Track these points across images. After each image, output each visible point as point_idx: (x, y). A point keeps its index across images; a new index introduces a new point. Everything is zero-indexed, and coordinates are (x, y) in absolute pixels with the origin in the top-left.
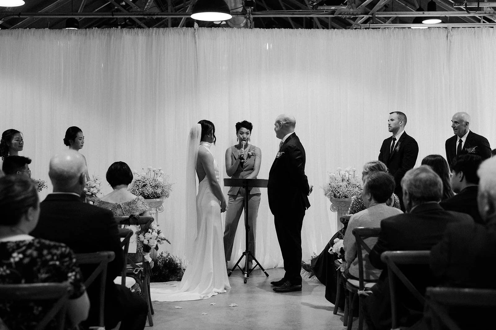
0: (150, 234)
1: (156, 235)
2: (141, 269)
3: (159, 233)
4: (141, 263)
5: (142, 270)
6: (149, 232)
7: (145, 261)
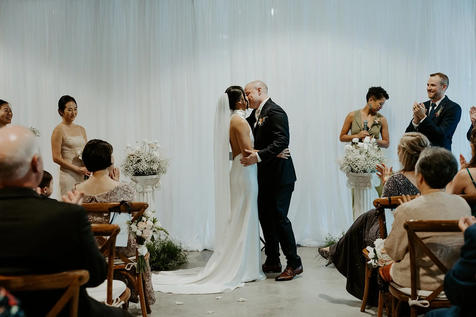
0: (144, 223)
1: (152, 224)
2: (134, 264)
3: (154, 221)
5: (136, 266)
6: (143, 221)
7: (139, 255)
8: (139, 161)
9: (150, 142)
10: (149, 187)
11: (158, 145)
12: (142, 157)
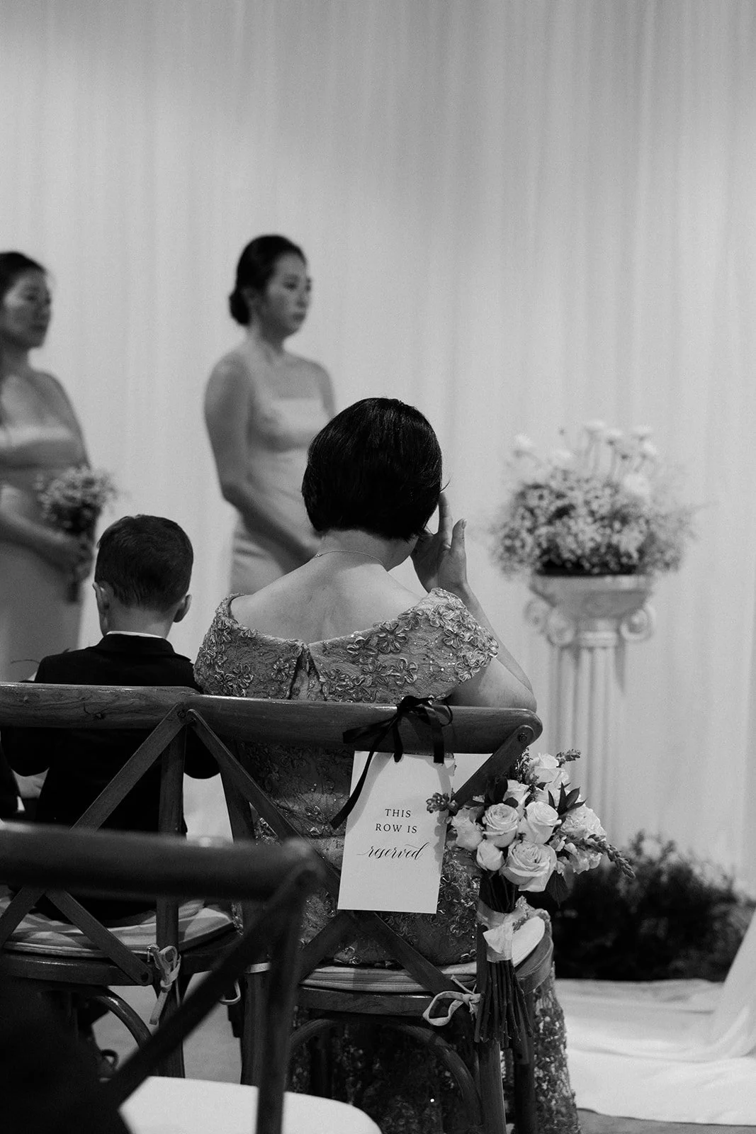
0: (514, 813)
1: (552, 817)
2: (466, 997)
3: (565, 806)
4: (472, 968)
5: (472, 1009)
6: (513, 803)
7: (489, 959)
8: (563, 513)
9: (616, 433)
10: (601, 624)
11: (649, 447)
12: (577, 497)
